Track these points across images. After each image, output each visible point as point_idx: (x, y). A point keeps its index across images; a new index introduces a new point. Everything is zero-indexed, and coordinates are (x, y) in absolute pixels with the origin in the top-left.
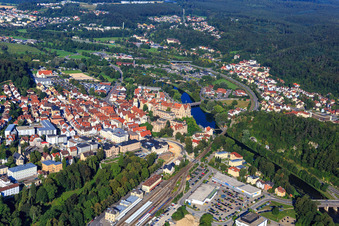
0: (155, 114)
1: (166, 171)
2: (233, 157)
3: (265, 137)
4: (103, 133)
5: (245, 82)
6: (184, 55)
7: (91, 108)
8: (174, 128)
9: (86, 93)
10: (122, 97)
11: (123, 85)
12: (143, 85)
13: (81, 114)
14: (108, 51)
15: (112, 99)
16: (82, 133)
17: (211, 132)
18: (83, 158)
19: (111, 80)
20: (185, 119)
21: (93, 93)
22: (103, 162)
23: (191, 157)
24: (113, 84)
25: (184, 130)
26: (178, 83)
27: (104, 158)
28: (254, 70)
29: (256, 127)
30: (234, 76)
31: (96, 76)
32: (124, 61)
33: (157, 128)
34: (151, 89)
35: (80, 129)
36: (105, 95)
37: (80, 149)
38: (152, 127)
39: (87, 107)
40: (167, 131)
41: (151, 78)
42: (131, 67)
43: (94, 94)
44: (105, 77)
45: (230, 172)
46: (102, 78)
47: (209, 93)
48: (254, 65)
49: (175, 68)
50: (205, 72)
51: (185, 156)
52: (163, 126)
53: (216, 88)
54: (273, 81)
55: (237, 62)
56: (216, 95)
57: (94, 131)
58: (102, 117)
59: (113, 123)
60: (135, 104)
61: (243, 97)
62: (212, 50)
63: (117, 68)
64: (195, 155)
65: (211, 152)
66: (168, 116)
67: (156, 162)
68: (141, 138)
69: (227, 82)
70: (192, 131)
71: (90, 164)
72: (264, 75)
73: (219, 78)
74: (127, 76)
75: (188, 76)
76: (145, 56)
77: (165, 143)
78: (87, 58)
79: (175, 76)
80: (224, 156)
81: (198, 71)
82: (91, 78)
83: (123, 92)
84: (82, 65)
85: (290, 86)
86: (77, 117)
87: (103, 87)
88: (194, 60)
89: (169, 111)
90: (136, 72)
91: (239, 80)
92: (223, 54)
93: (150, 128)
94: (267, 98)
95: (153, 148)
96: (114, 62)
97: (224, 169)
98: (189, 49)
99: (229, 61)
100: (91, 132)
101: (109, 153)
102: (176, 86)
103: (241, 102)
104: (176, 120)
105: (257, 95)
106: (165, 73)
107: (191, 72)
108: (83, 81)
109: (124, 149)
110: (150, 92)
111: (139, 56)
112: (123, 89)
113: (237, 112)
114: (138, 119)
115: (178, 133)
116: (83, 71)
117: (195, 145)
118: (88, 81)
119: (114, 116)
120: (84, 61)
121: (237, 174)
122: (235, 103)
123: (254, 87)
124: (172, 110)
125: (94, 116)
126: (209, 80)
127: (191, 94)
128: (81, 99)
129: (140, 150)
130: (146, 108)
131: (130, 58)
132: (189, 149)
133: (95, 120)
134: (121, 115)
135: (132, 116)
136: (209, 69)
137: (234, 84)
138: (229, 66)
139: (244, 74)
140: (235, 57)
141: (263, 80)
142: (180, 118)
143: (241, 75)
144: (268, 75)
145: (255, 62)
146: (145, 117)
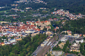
1: (51, 36)
24: (17, 22)
25: (50, 28)
28: (63, 12)
32: (15, 16)
54: (71, 14)
55: (56, 11)
72: (67, 13)
92: (50, 9)
95: (44, 33)
98: (36, 10)
101: (32, 35)
116: (3, 21)
121: (71, 34)
137: (58, 17)
138: (54, 12)
139: (60, 14)
140: (55, 9)
141: (68, 14)
142: (48, 25)
143: (59, 14)
144: (69, 13)
145: (63, 10)
146: (37, 27)
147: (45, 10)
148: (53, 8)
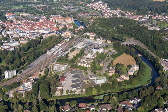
0: (59, 23)
1: (67, 40)
2: (91, 34)
3: (104, 27)
4: (40, 31)
5: (96, 10)
6: (69, 3)
8: (68, 27)
9: (29, 20)
10: (45, 20)
12: (53, 15)
14: (34, 4)
15: (41, 21)
16: (32, 31)
17: (83, 27)
18: (34, 38)
19: (38, 15)
20: (72, 23)
23: (75, 36)
24: (40, 16)
25: (72, 27)
27: (42, 38)
29: (100, 23)
30: (92, 8)
31: (32, 14)
32: (43, 7)
33: (61, 28)
34: (56, 16)
36: (37, 20)
40: (65, 28)
42: (46, 9)
43: (33, 20)
44: (36, 14)
45: (90, 38)
46: (34, 14)
47: (81, 15)
48: (101, 4)
49: (66, 8)
50: (79, 8)
51: (73, 35)
52: (63, 27)
53: (84, 13)
54: (108, 8)
56: (84, 16)
58: (38, 26)
59: (43, 27)
60: (51, 20)
61: (96, 15)
63: (40, 10)
64: (77, 35)
65: (83, 33)
66: (65, 23)
67: (62, 38)
68: (55, 31)
69: (89, 11)
71: (38, 39)
73: (85, 10)
74: (45, 13)
75: (72, 10)
76: (51, 5)
77: (65, 32)
79: (66, 11)
80: (88, 34)
81: (76, 8)
82: (30, 15)
85: (116, 10)
87: (36, 17)
88: (74, 4)
89: (65, 21)
90: (49, 11)
91: (94, 10)
93: (58, 28)
94: (106, 15)
95: (61, 34)
96: (38, 8)
100: (35, 31)
101: (44, 36)
103: (95, 17)
104: (68, 24)
105: (101, 14)
106: (62, 10)
107: (73, 9)
108: (27, 16)
109: (49, 35)
111: (49, 5)
112: (45, 17)
114: (53, 26)
115: (70, 29)
117: (76, 32)
119: (43, 25)
120: (25, 9)
121: (93, 38)
122: (92, 18)
123: (100, 12)
126: (81, 11)
128: (28, 22)
130: (55, 22)
131: (45, 6)
133: (36, 27)
134: (46, 25)
135: (50, 25)
136: (81, 7)
137: (92, 11)
138: (90, 5)
141: (104, 9)
142: (70, 23)
143: (95, 8)
144: (106, 7)
145: (101, 2)
146: (56, 24)
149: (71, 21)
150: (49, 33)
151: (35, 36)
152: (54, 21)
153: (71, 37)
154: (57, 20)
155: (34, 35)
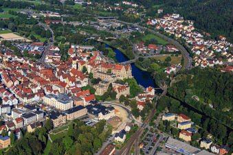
0: (96, 76)
1: (118, 139)
2: (180, 119)
3: (207, 95)
4: (46, 100)
5: (173, 36)
6: (109, 11)
7: (28, 72)
8: (117, 90)
9: (20, 56)
10: (58, 57)
11: (56, 45)
12: (75, 43)
13: (19, 78)
14: (34, 8)
15: (48, 60)
16: (25, 101)
17: (153, 92)
18: (30, 130)
19: (43, 40)
20: (126, 80)
21: (27, 55)
22: (51, 132)
23: (139, 121)
25: (126, 92)
26: (109, 40)
27: (52, 128)
28: (179, 24)
29: (197, 85)
30: (161, 31)
31: (27, 36)
32: (53, 19)
33: (100, 91)
34: (84, 48)
35: (23, 96)
36: (39, 56)
37: (26, 120)
38: (95, 90)
39: (25, 71)
40: (110, 94)
41: (82, 36)
42: (60, 24)
43: (29, 56)
44: (37, 37)
46: (33, 38)
47: (141, 50)
48: (178, 19)
49: (103, 25)
50: (133, 28)
51: (133, 121)
52: (105, 89)
53: (147, 44)
54: (199, 35)
55: (161, 16)
56: (148, 51)
57: (37, 98)
58: (42, 82)
59: (55, 87)
60: (74, 66)
61: (175, 52)
62: (135, 5)
63: (47, 27)
64: (143, 119)
65: (157, 115)
66: (109, 79)
67: (106, 129)
68: (85, 103)
69: (156, 38)
70: (134, 92)
71: (40, 138)
72: (189, 28)
73: (147, 33)
74: (58, 35)
75: (117, 32)
76: (71, 13)
77: (112, 108)
78: (15, 17)
80: (171, 118)
82: (22, 38)
83: (57, 52)
84: (11, 25)
85: (217, 39)
86: (16, 83)
87: (36, 48)
88: (120, 15)
89: (109, 73)
90: (66, 30)
91: (167, 35)
92: (147, 9)
93: (93, 91)
94: (198, 53)
95: (101, 114)
96: (42, 20)
97: (175, 133)
98: (113, 4)
99: (153, 15)
100: (33, 99)
101: (56, 123)
102: (108, 43)
103: (174, 58)
104: (117, 82)
105: (188, 50)
106: (95, 31)
107: (119, 28)
108: (15, 41)
109: (71, 117)
110: (84, 52)
111: (66, 13)
112: (57, 49)
113: (173, 69)
114: (79, 82)
115: (122, 96)
116: (13, 31)
117: (141, 108)
118: (20, 42)
119: (55, 80)
120: (13, 20)
121: (189, 138)
122: (168, 59)
123: (182, 42)
124: (113, 71)
125: (34, 81)
126: (138, 35)
127: (124, 51)
128: (16, 62)
129: (86, 117)
130: (85, 69)
132: (136, 113)
133: (36, 86)
134: (61, 78)
135: (73, 80)
136: (136, 25)
137: (163, 38)
138: (154, 21)
139: (170, 28)
140: (159, 11)
141: (190, 35)
142: (122, 79)
143: (167, 29)
144: (193, 28)
145: (178, 15)
146: (86, 79)
147: (134, 8)
148: (155, 4)
149: (124, 73)
150: (70, 111)
151: (32, 120)
152: (80, 68)
153: (128, 129)
154: (89, 68)
155: (31, 115)
